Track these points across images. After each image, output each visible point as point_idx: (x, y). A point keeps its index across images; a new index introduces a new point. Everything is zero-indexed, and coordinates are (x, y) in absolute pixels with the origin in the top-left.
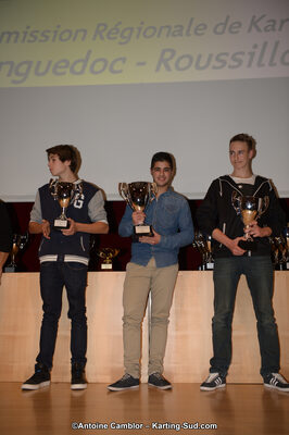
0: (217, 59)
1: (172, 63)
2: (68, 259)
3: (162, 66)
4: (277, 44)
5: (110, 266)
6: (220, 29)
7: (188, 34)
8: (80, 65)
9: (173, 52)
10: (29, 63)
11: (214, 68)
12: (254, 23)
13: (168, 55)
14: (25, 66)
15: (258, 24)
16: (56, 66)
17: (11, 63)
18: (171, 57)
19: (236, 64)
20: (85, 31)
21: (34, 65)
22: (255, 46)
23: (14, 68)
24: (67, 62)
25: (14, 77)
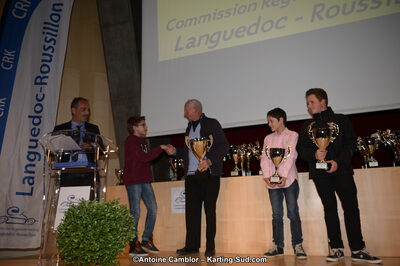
0: (360, 4)
9: (323, 5)
10: (219, 33)
13: (319, 9)
14: (217, 36)
16: (237, 32)
17: (207, 35)
19: (376, 5)
20: (256, 4)
21: (223, 34)
23: (209, 38)
24: (244, 27)
25: (210, 44)
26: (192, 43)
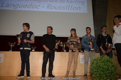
0: (60, 7)
1: (50, 7)
2: (25, 49)
3: (48, 8)
4: (72, 6)
5: (34, 51)
6: (60, 1)
7: (54, 2)
8: (30, 6)
9: (50, 5)
10: (18, 5)
11: (59, 9)
12: (67, 1)
13: (49, 6)
14: (17, 5)
15: (68, 1)
16: (24, 6)
17: (14, 5)
18: (50, 6)
19: (63, 9)
21: (19, 5)
22: (68, 6)
23: (14, 6)
24: (27, 5)
25: (14, 7)
26: (8, 5)
